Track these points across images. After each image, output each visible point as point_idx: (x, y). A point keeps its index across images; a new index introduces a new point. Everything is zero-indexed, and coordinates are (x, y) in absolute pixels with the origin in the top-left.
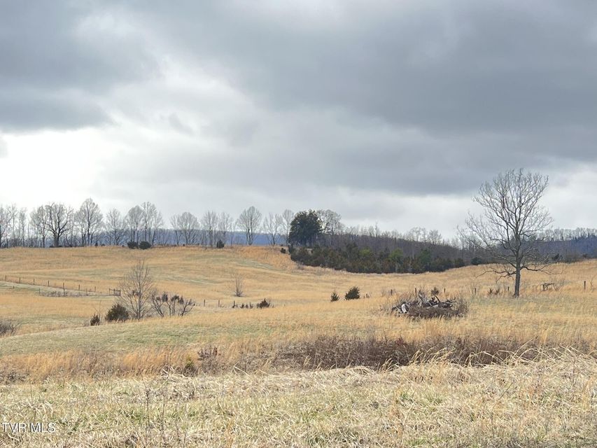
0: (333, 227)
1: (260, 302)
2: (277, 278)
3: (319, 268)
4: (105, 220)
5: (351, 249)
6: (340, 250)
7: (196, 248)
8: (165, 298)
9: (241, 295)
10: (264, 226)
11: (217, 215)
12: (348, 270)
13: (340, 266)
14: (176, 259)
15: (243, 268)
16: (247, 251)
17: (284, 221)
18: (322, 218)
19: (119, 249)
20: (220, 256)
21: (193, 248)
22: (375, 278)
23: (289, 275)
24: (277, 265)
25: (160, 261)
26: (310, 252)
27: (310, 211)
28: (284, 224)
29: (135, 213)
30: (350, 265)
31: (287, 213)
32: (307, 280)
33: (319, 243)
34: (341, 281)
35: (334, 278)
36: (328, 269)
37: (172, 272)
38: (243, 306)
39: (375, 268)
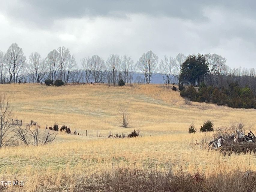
0: (219, 68)
1: (130, 133)
2: (166, 111)
3: (204, 104)
4: (28, 61)
5: (232, 87)
6: (223, 88)
7: (102, 86)
8: (56, 128)
9: (128, 126)
10: (160, 67)
11: (120, 58)
12: (229, 106)
13: (222, 102)
14: (83, 94)
15: (138, 103)
16: (143, 88)
17: (178, 63)
18: (209, 61)
19: (37, 86)
20: (121, 93)
21: (98, 86)
22: (252, 112)
23: (178, 109)
24: (168, 101)
25: (70, 96)
26: (197, 91)
27: (199, 55)
28: (177, 66)
29: (53, 56)
30: (231, 101)
31: (180, 56)
32: (192, 114)
33: (205, 82)
34: (222, 115)
35: (216, 112)
36: (212, 105)
37: (75, 106)
38: (117, 136)
39: (253, 104)
